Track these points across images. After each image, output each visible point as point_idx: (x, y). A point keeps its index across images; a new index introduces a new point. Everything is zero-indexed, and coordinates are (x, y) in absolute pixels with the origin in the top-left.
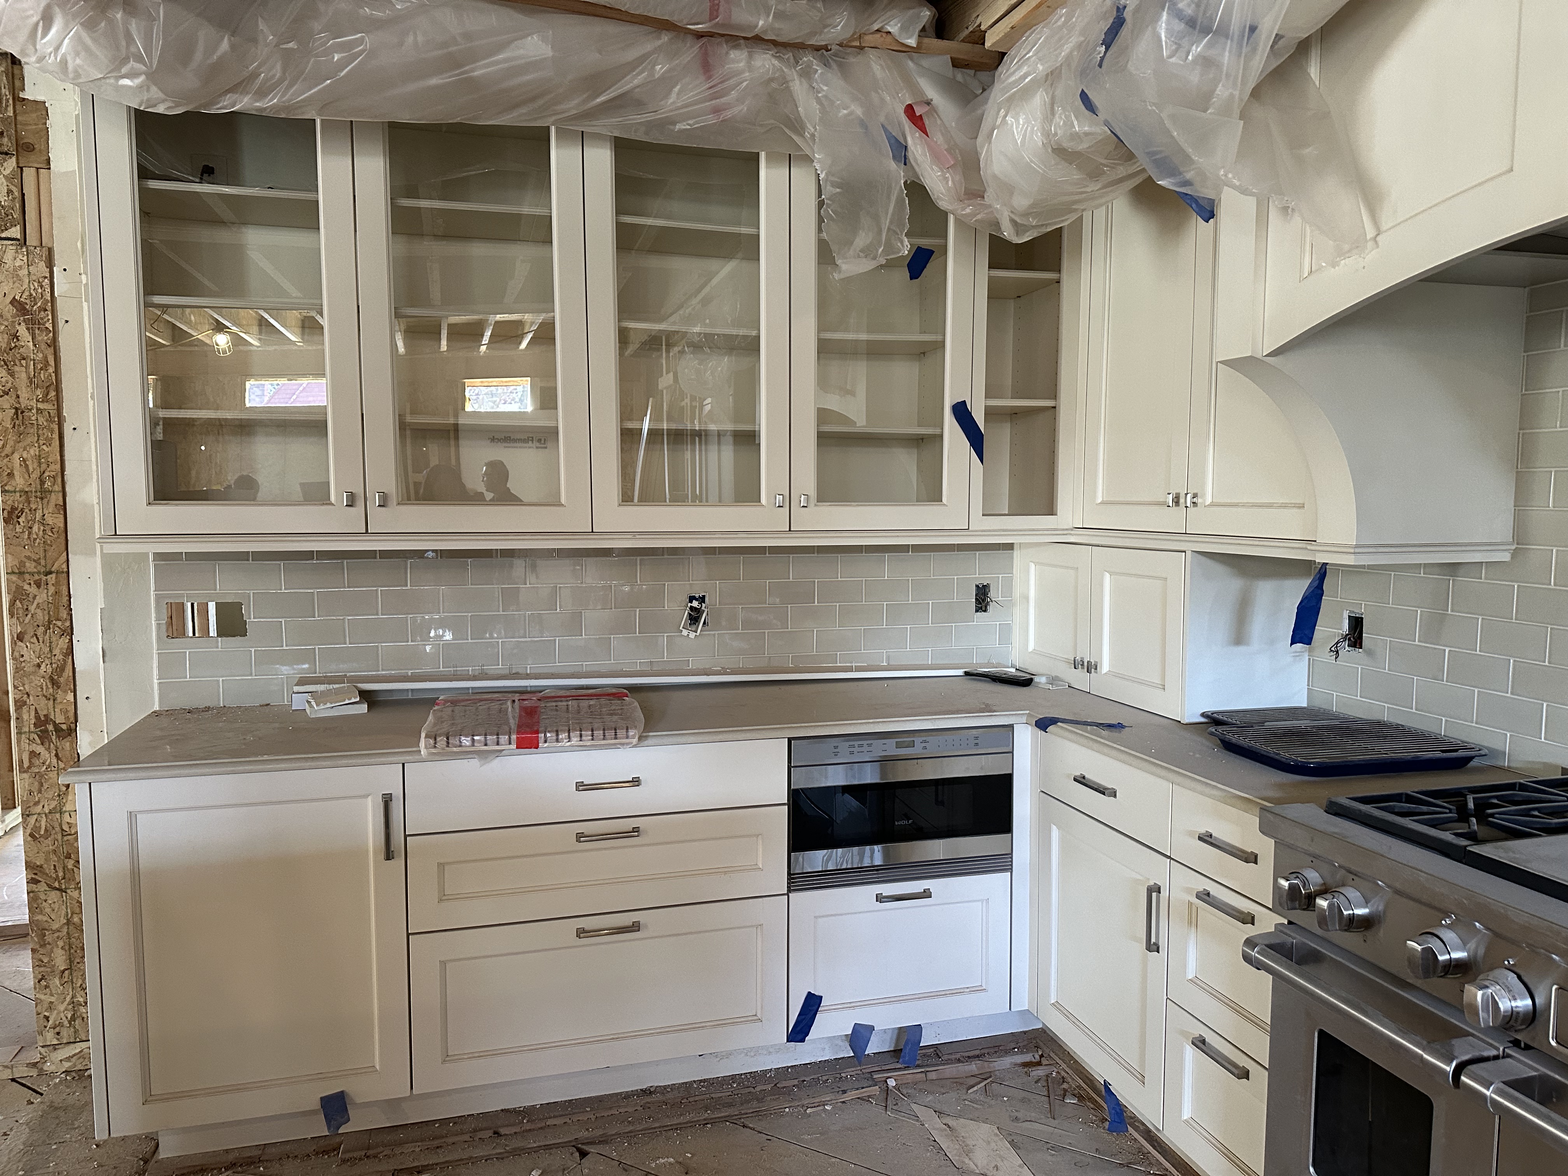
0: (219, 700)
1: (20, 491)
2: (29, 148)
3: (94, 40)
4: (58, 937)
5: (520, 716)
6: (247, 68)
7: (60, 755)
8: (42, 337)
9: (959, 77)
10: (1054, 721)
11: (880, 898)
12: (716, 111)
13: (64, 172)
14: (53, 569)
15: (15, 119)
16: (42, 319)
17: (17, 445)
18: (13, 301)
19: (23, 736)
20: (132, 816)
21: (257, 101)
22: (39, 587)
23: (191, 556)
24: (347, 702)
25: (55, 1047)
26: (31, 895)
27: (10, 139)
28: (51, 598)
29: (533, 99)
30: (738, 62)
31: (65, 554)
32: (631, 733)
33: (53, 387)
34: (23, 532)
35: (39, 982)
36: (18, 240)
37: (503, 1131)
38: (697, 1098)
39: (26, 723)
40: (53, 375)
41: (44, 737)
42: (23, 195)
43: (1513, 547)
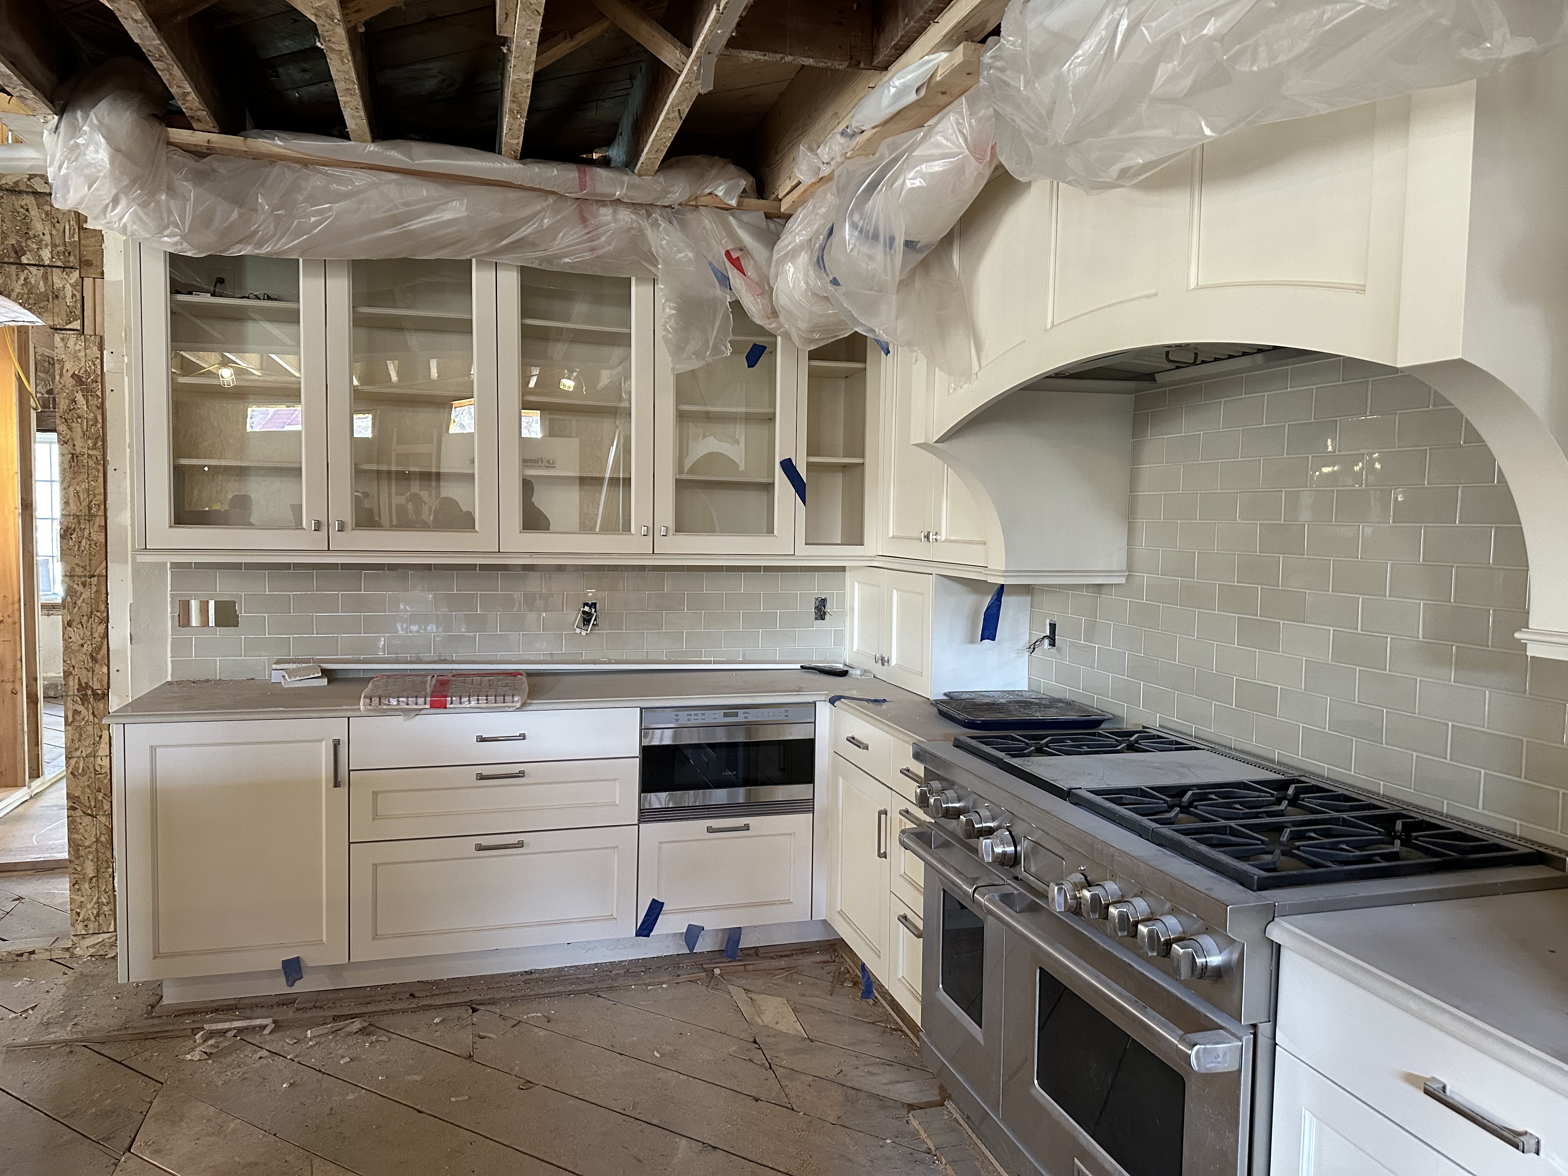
0: (216, 674)
1: (73, 515)
2: (89, 263)
3: (147, 214)
4: (89, 852)
5: (435, 686)
6: (250, 228)
7: (96, 713)
8: (94, 402)
9: (772, 226)
10: (839, 698)
11: (710, 830)
12: (593, 249)
13: (113, 282)
14: (95, 574)
15: (80, 242)
16: (94, 388)
17: (73, 481)
18: (73, 375)
19: (69, 698)
20: (153, 749)
21: (257, 249)
22: (84, 586)
23: (199, 565)
24: (312, 676)
25: (83, 937)
26: (70, 818)
27: (75, 257)
28: (93, 595)
29: (457, 241)
30: (606, 216)
31: (104, 562)
32: (516, 699)
33: (100, 438)
34: (75, 545)
35: (73, 885)
36: (78, 330)
37: (417, 995)
38: (566, 978)
39: (71, 688)
40: (101, 429)
41: (84, 699)
42: (83, 297)
43: (1127, 574)
